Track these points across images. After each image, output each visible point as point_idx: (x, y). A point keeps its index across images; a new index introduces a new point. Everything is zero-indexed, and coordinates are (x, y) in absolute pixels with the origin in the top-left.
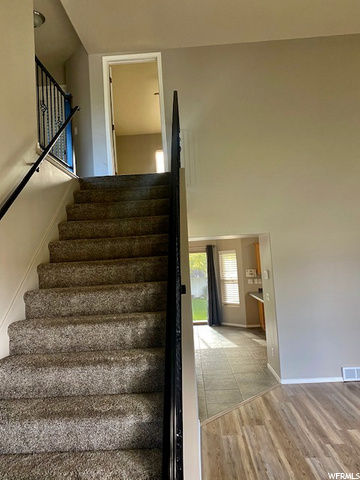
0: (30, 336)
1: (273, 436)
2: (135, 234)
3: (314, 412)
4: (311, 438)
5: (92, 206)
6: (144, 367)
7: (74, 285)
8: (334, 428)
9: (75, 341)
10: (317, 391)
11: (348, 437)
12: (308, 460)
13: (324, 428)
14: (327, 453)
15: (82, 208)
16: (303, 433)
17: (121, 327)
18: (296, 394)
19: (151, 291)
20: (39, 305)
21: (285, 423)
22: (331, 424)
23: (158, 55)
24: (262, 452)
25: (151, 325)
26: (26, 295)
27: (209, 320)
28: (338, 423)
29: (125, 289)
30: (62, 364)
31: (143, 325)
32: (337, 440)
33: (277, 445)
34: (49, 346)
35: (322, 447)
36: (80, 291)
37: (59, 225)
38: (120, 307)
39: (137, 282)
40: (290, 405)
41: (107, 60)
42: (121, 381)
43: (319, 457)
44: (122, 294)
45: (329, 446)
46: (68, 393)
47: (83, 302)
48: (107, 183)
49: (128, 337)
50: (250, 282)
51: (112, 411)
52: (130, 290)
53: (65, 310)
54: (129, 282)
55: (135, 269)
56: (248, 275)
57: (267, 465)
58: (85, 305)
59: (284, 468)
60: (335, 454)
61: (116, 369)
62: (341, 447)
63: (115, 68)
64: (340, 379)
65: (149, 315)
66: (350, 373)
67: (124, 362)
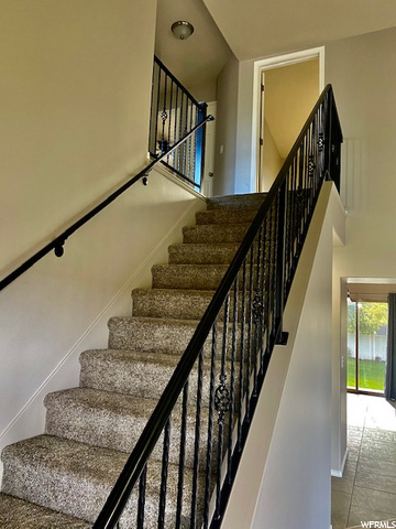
0: (100, 369)
5: (210, 228)
7: (167, 315)
9: (145, 383)
15: (200, 230)
20: (123, 334)
23: (321, 50)
26: (111, 321)
27: (387, 391)
30: (115, 409)
34: (117, 385)
36: (164, 323)
37: (169, 248)
41: (259, 65)
46: (119, 447)
47: (168, 337)
48: (237, 203)
53: (147, 344)
58: (169, 341)
63: (268, 73)
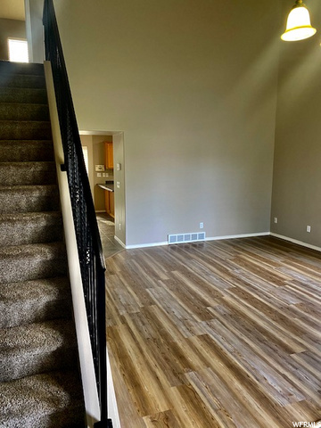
1: (123, 280)
2: (13, 119)
3: (150, 264)
4: (149, 278)
6: (43, 223)
8: (164, 272)
10: (152, 252)
11: (172, 275)
12: (147, 290)
13: (157, 271)
14: (159, 285)
16: (143, 276)
17: (17, 196)
18: (137, 255)
19: (39, 169)
21: (131, 272)
22: (161, 269)
24: (116, 290)
25: (44, 194)
28: (166, 268)
29: (15, 166)
31: (36, 194)
32: (165, 278)
33: (126, 284)
35: (155, 282)
38: (10, 180)
39: (22, 161)
40: (133, 260)
42: (23, 235)
43: (154, 288)
44: (13, 169)
45: (160, 281)
49: (23, 203)
50: (99, 175)
51: (22, 254)
52: (20, 166)
54: (15, 160)
55: (20, 150)
56: (97, 169)
57: (120, 296)
59: (132, 296)
60: (164, 285)
61: (19, 225)
62: (167, 281)
64: (166, 243)
65: (40, 187)
66: (173, 239)
67: (26, 221)
